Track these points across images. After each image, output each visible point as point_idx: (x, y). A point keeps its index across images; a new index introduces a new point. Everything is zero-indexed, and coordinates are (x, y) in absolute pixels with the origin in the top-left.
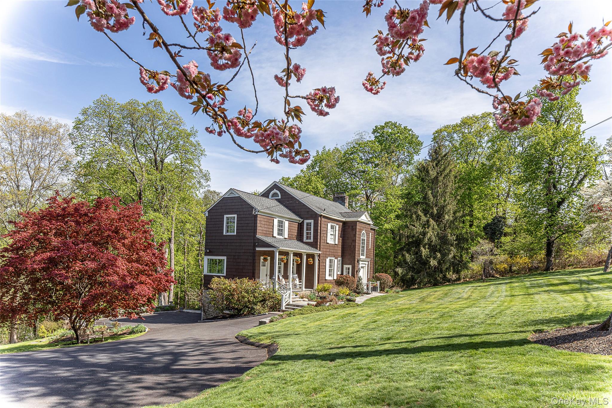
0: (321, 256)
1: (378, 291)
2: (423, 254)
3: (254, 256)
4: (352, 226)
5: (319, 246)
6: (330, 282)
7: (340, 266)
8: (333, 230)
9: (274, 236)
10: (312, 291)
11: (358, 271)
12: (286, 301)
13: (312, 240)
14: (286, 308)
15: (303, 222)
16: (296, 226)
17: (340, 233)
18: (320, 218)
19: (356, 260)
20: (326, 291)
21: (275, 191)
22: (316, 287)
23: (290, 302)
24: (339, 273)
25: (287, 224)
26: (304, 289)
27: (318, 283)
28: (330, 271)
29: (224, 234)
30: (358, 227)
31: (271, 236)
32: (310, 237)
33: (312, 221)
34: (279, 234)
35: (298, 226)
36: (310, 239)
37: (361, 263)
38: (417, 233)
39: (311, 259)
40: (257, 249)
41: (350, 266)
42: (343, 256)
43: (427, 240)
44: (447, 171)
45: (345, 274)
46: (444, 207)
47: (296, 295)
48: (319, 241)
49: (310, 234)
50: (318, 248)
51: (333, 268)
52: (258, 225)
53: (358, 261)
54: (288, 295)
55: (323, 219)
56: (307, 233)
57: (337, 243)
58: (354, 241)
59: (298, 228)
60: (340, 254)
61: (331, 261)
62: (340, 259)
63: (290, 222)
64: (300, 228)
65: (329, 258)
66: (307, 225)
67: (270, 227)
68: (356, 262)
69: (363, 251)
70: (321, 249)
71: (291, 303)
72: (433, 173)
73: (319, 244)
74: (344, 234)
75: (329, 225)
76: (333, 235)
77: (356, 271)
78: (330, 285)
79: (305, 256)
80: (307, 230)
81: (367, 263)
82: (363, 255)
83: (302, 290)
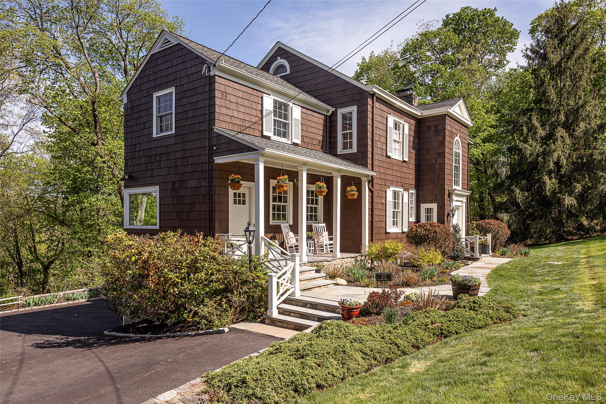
0: (375, 181)
1: (489, 253)
2: (548, 187)
3: (211, 179)
4: (436, 126)
5: (369, 161)
6: (396, 237)
7: (414, 205)
8: (397, 132)
9: (265, 133)
10: (359, 258)
11: (450, 215)
12: (282, 291)
13: (355, 150)
14: (282, 312)
15: (334, 114)
16: (319, 120)
17: (412, 139)
18: (370, 101)
19: (447, 193)
20: (389, 257)
21: (280, 61)
22: (367, 249)
23: (293, 293)
24: (413, 219)
25: (296, 112)
26: (339, 255)
27: (371, 240)
28: (395, 215)
29: (155, 135)
30: (448, 127)
31: (258, 134)
32: (351, 143)
33: (354, 109)
34: (278, 133)
35: (325, 121)
36: (351, 147)
37: (455, 198)
38: (531, 155)
39: (354, 188)
40: (219, 160)
41: (434, 206)
42: (418, 186)
43: (552, 165)
44: (579, 52)
45: (423, 220)
46: (578, 109)
47: (318, 271)
48: (370, 149)
49: (351, 138)
50: (370, 166)
51: (400, 210)
52: (217, 101)
53: (450, 195)
54: (288, 275)
55: (377, 105)
56: (345, 136)
57: (406, 159)
58: (442, 155)
59: (325, 126)
60: (413, 182)
61: (396, 195)
62: (413, 191)
63: (305, 111)
64: (330, 127)
65: (392, 189)
66: (344, 117)
67: (254, 113)
68: (446, 196)
69: (457, 176)
70: (376, 168)
71: (298, 295)
72: (555, 58)
73: (370, 155)
74: (419, 144)
75: (391, 120)
76: (398, 142)
77: (446, 214)
78: (399, 244)
79: (339, 180)
80: (344, 128)
81: (464, 200)
82: (456, 183)
83: (335, 258)
